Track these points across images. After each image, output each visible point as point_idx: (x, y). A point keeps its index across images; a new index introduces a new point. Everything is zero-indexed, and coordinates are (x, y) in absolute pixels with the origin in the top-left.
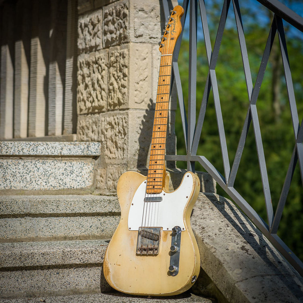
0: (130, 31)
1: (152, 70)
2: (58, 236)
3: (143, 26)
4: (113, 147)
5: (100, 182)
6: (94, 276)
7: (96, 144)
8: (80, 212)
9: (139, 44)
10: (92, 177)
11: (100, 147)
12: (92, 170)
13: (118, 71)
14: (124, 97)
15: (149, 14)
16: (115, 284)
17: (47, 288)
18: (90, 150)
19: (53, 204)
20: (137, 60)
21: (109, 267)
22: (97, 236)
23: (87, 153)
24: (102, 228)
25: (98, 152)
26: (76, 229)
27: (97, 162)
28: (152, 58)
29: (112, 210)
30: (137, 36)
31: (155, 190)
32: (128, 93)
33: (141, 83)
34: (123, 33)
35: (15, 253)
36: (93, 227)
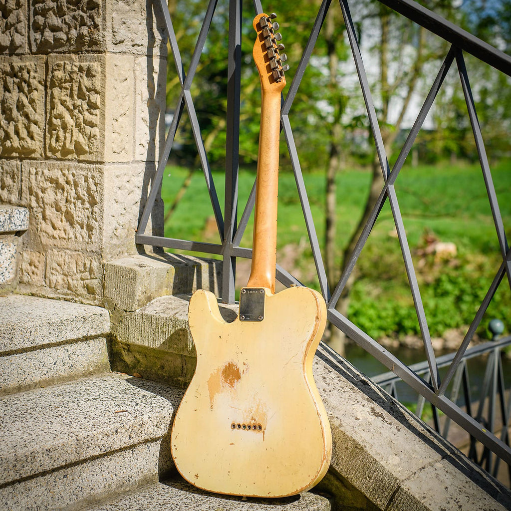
0: (105, 33)
1: (135, 98)
2: (9, 386)
3: (124, 25)
4: (60, 220)
5: (31, 274)
7: (22, 211)
8: (44, 343)
9: (118, 55)
10: (13, 265)
11: (27, 216)
12: (14, 254)
13: (76, 97)
14: (92, 142)
15: (132, 5)
17: (50, 505)
18: (14, 222)
19: (5, 335)
20: (116, 82)
22: (63, 377)
23: (9, 228)
24: (71, 363)
25: (24, 225)
26: (34, 371)
27: (20, 239)
28: (135, 79)
29: (87, 333)
30: (117, 42)
32: (103, 136)
33: (120, 119)
34: (88, 35)
35: (6, 459)
36: (58, 363)
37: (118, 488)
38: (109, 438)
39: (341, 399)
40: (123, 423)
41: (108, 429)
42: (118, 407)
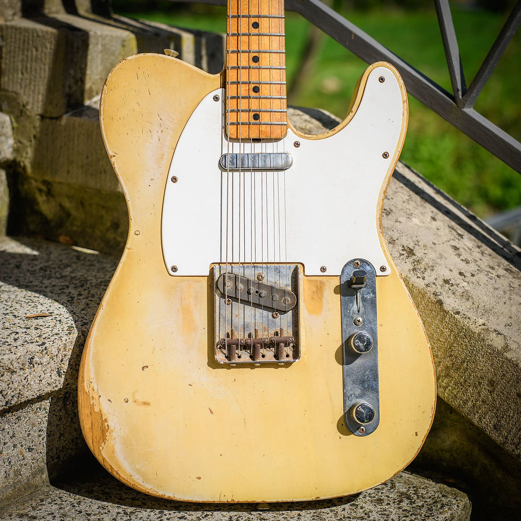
6: (29, 435)
16: (138, 471)
21: (104, 411)
31: (263, 128)
37: (34, 475)
38: (15, 376)
39: (497, 292)
40: (44, 344)
41: (13, 357)
42: (33, 304)
